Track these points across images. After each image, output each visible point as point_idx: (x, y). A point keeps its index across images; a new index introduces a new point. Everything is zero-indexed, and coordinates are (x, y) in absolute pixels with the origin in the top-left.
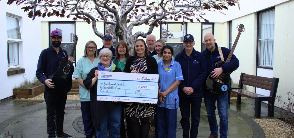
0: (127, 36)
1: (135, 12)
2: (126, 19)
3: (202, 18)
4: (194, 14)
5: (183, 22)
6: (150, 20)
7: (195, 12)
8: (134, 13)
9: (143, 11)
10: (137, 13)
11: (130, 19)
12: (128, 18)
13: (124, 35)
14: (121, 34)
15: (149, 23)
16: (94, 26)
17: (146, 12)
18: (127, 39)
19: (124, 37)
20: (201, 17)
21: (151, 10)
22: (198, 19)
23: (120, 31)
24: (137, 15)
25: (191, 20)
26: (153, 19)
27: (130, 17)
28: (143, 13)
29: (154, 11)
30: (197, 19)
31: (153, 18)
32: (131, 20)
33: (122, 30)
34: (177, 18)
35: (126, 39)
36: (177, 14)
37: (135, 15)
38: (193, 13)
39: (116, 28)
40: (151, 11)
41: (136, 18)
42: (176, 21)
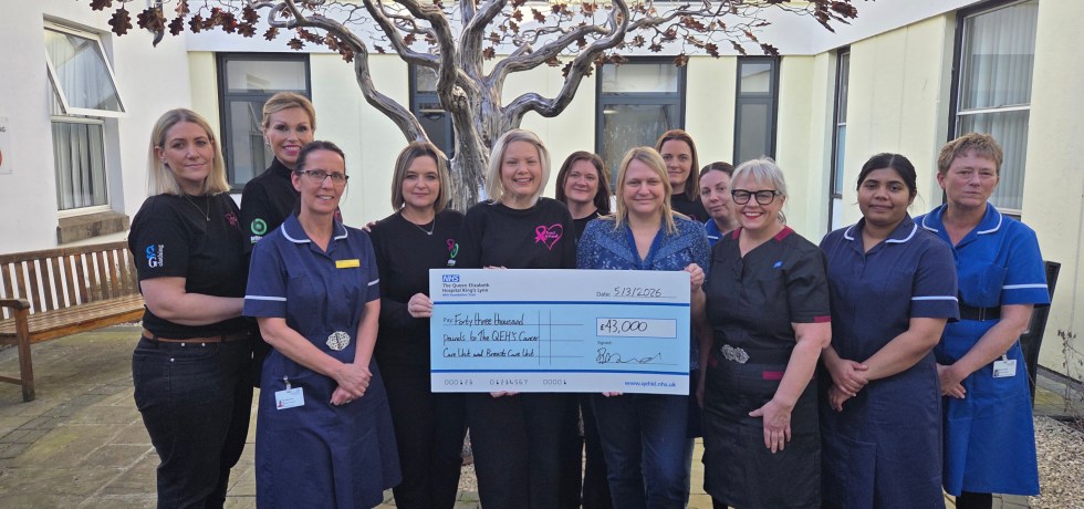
0: (484, 112)
1: (514, 20)
2: (479, 45)
3: (755, 39)
4: (723, 25)
5: (682, 55)
6: (565, 51)
7: (728, 19)
8: (507, 24)
9: (539, 17)
10: (518, 24)
11: (495, 47)
12: (486, 44)
13: (474, 107)
14: (462, 104)
15: (561, 63)
16: (362, 73)
17: (552, 20)
18: (486, 120)
19: (472, 113)
20: (749, 35)
21: (569, 13)
22: (738, 43)
23: (459, 91)
24: (520, 34)
25: (712, 50)
26: (574, 46)
27: (495, 38)
28: (541, 26)
29: (578, 19)
30: (733, 42)
31: (576, 42)
32: (498, 49)
33: (466, 88)
34: (662, 40)
35: (482, 121)
36: (663, 28)
37: (511, 32)
38: (719, 22)
39: (443, 78)
40: (569, 17)
41: (514, 42)
42: (654, 54)
